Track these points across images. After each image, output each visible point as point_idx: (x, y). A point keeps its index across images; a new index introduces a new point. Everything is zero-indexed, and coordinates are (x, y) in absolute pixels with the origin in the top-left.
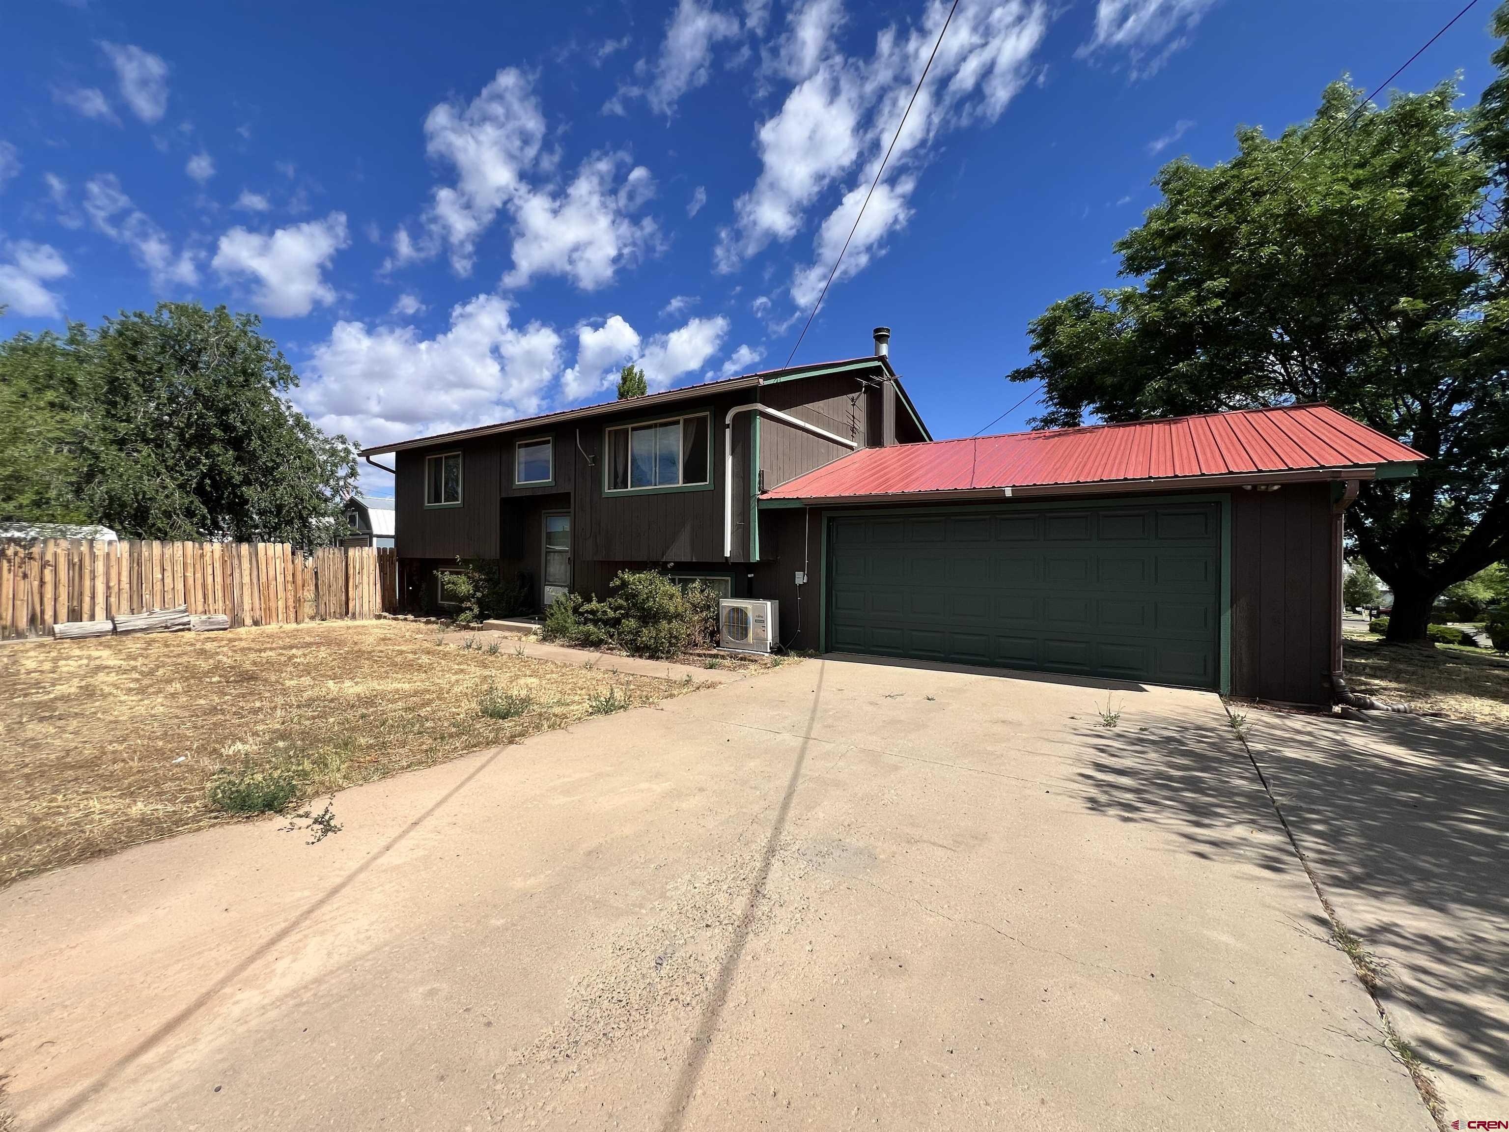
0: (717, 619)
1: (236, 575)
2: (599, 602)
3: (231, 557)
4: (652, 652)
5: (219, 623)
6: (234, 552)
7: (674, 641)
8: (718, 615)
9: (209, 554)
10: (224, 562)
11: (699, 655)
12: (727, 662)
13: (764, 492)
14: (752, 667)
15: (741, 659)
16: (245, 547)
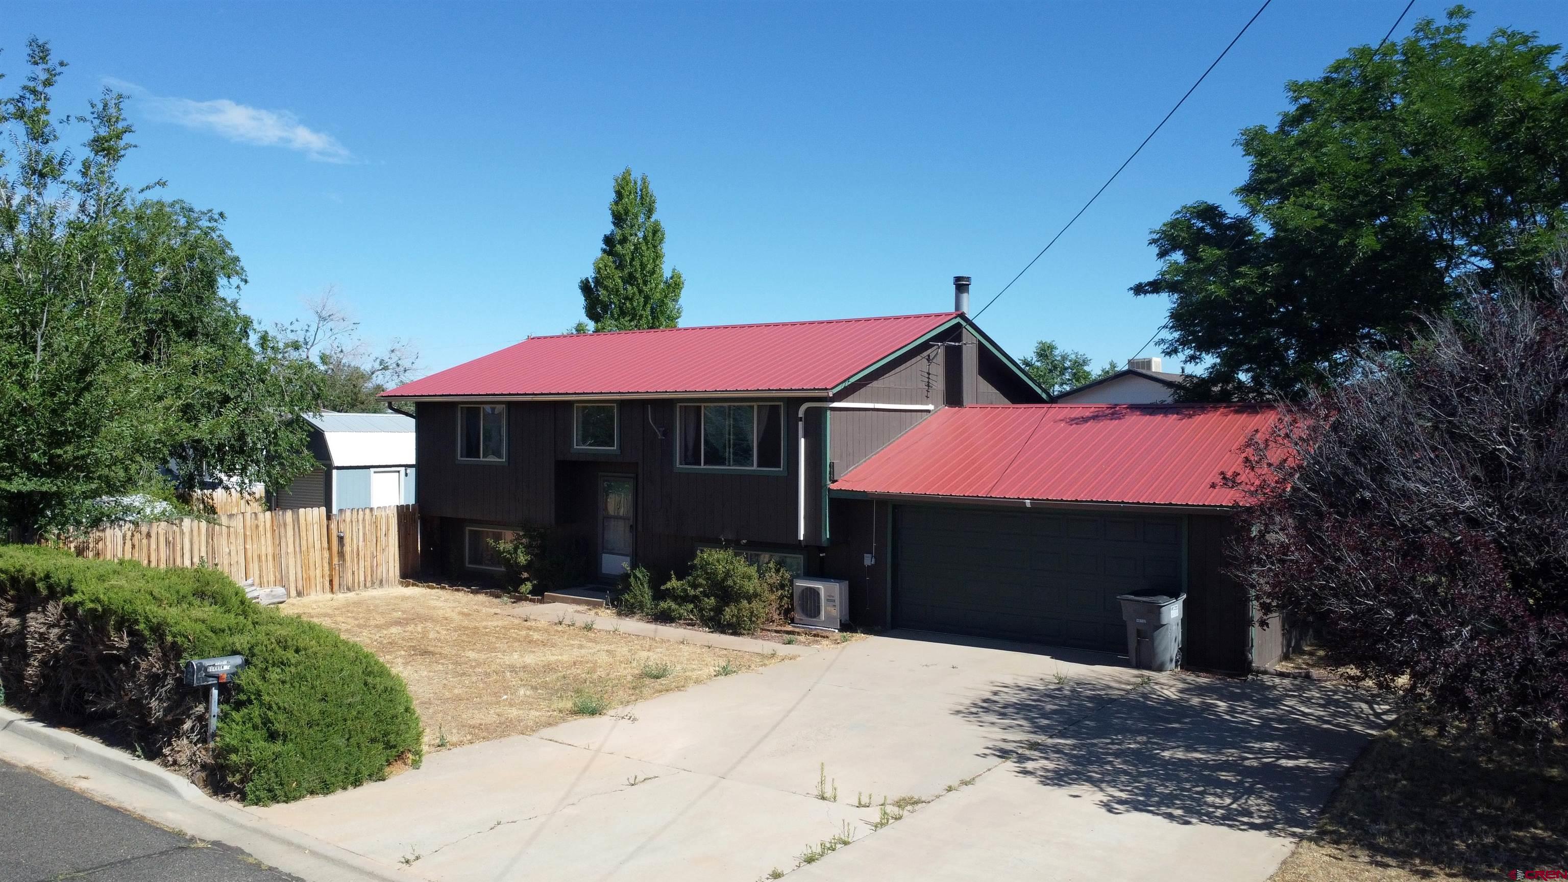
0: (791, 597)
1: (283, 544)
2: (678, 579)
3: (279, 526)
4: (734, 629)
5: (279, 597)
6: (281, 521)
7: (754, 619)
8: (792, 594)
9: (263, 524)
10: (274, 531)
11: (777, 632)
12: (802, 638)
13: (834, 481)
14: (825, 642)
15: (815, 635)
16: (289, 513)
